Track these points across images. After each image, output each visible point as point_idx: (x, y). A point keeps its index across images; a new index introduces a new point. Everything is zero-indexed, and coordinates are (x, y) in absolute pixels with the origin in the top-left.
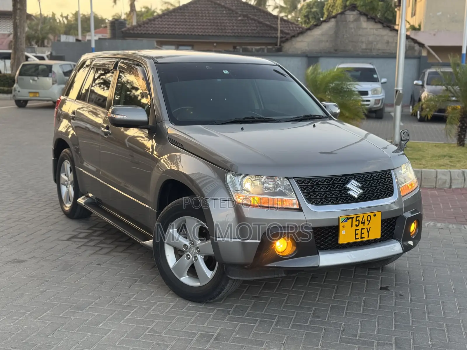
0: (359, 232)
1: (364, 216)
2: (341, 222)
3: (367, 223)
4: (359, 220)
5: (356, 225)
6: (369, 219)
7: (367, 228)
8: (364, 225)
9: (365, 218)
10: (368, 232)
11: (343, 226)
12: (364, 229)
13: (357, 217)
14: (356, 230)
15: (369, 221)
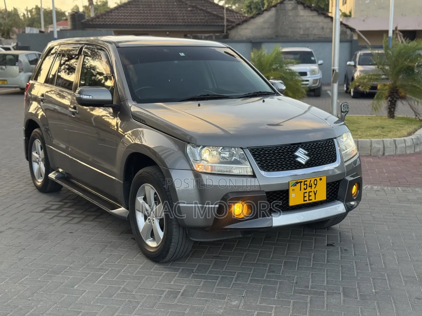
0: (307, 195)
1: (311, 180)
2: (291, 186)
3: (314, 186)
4: (306, 184)
5: (304, 188)
6: (315, 183)
7: (314, 191)
8: (311, 188)
9: (312, 182)
10: (315, 194)
11: (293, 190)
12: (311, 192)
13: (305, 181)
14: (304, 193)
15: (316, 185)
